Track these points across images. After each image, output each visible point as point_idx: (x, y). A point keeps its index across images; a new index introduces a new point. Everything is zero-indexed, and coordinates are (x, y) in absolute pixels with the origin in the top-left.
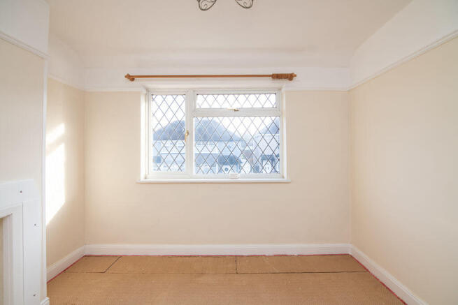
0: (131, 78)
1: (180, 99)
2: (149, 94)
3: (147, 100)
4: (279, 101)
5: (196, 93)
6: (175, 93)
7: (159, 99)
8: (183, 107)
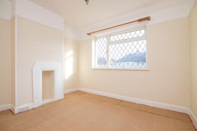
0: (89, 34)
1: (105, 39)
2: (96, 39)
3: (95, 41)
4: (146, 32)
5: (110, 36)
6: (103, 37)
7: (99, 40)
8: (106, 42)
